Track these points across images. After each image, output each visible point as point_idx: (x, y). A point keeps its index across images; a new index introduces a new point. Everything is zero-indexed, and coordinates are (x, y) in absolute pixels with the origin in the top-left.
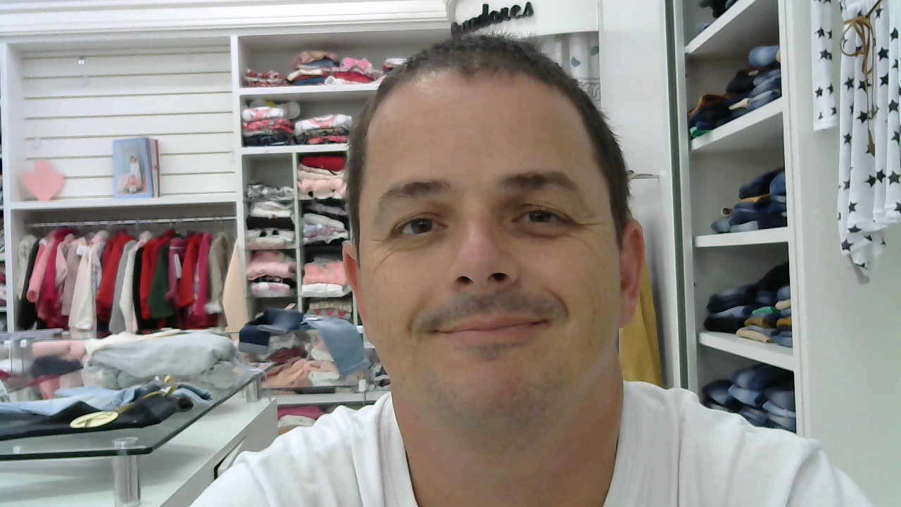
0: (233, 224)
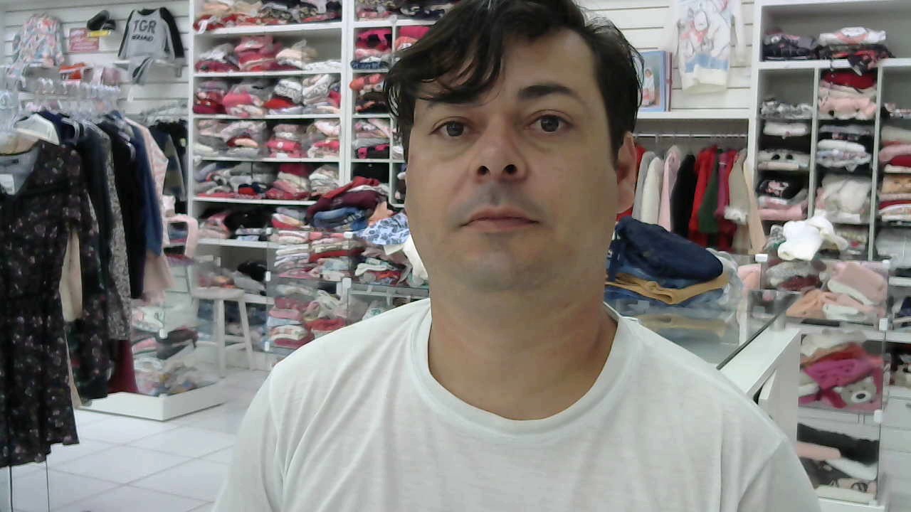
0: (744, 141)
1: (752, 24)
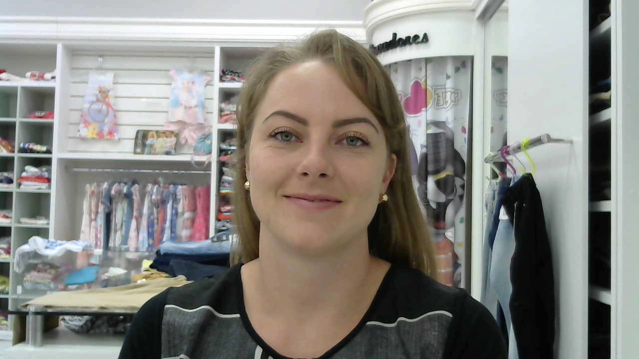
0: (209, 176)
1: (212, 99)
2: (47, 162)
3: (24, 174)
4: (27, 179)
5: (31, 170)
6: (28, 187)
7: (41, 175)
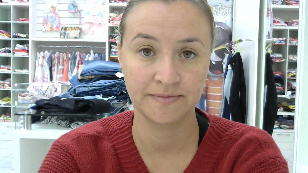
0: (104, 49)
1: (106, 11)
2: (26, 43)
3: (16, 48)
4: (17, 51)
5: (19, 46)
6: (18, 55)
7: (24, 49)
